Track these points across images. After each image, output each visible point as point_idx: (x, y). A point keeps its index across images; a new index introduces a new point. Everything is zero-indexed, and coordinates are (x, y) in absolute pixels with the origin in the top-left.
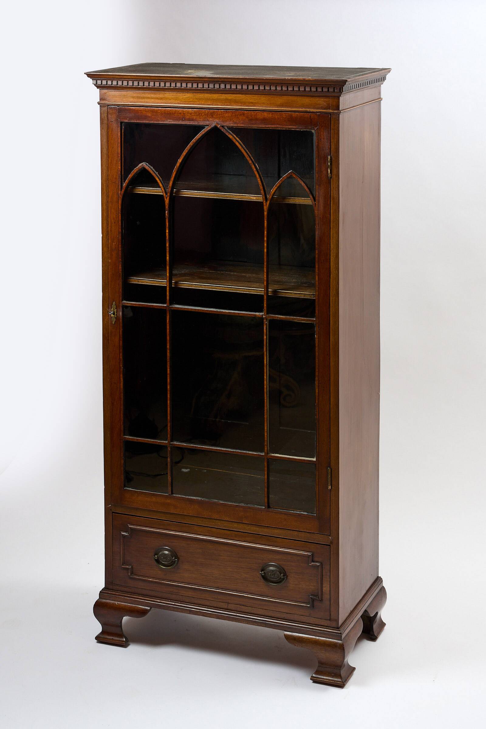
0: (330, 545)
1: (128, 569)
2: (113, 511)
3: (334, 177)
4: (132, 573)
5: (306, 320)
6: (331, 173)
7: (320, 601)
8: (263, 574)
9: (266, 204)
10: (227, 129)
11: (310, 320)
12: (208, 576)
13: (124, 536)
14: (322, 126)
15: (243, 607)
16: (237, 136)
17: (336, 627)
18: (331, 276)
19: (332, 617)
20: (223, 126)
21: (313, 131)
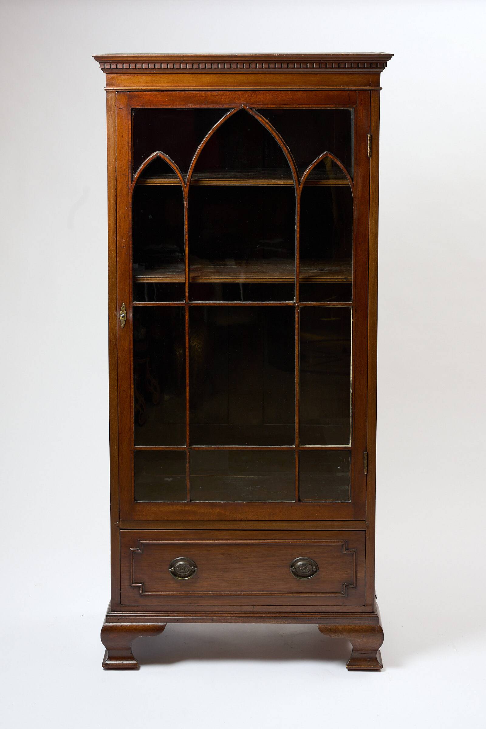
0: (365, 531)
1: (139, 586)
2: (120, 528)
3: (374, 155)
4: (143, 591)
5: (342, 304)
6: (371, 151)
7: (355, 588)
8: (294, 570)
9: (299, 187)
10: (255, 111)
11: (346, 304)
12: (231, 581)
13: (134, 553)
14: (361, 104)
15: (270, 607)
16: (266, 119)
17: (372, 612)
18: (370, 257)
19: (367, 602)
20: (251, 108)
21: (351, 110)
